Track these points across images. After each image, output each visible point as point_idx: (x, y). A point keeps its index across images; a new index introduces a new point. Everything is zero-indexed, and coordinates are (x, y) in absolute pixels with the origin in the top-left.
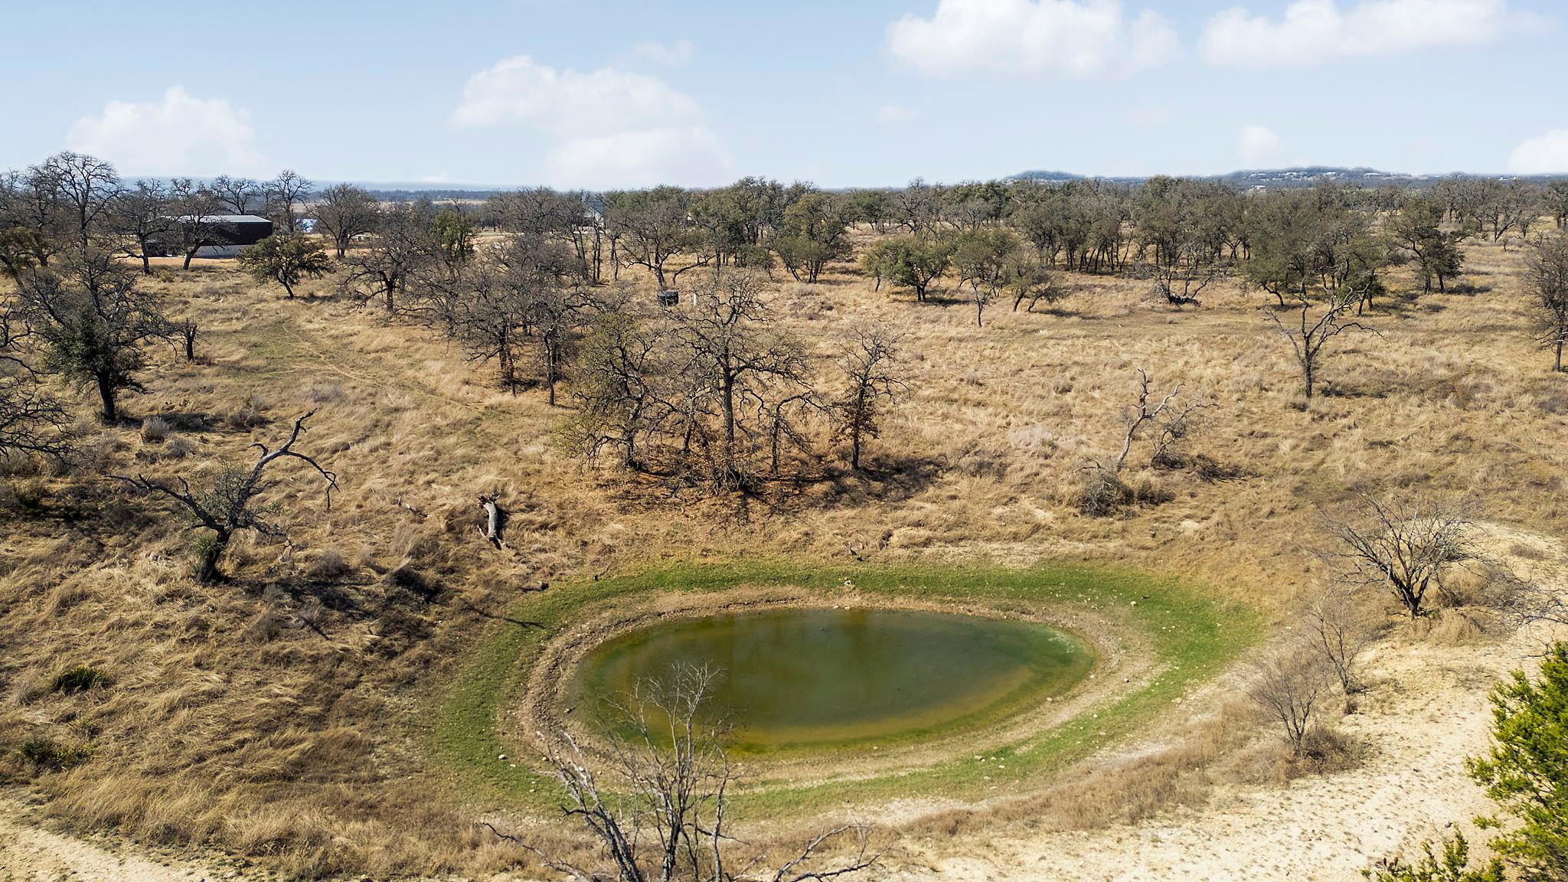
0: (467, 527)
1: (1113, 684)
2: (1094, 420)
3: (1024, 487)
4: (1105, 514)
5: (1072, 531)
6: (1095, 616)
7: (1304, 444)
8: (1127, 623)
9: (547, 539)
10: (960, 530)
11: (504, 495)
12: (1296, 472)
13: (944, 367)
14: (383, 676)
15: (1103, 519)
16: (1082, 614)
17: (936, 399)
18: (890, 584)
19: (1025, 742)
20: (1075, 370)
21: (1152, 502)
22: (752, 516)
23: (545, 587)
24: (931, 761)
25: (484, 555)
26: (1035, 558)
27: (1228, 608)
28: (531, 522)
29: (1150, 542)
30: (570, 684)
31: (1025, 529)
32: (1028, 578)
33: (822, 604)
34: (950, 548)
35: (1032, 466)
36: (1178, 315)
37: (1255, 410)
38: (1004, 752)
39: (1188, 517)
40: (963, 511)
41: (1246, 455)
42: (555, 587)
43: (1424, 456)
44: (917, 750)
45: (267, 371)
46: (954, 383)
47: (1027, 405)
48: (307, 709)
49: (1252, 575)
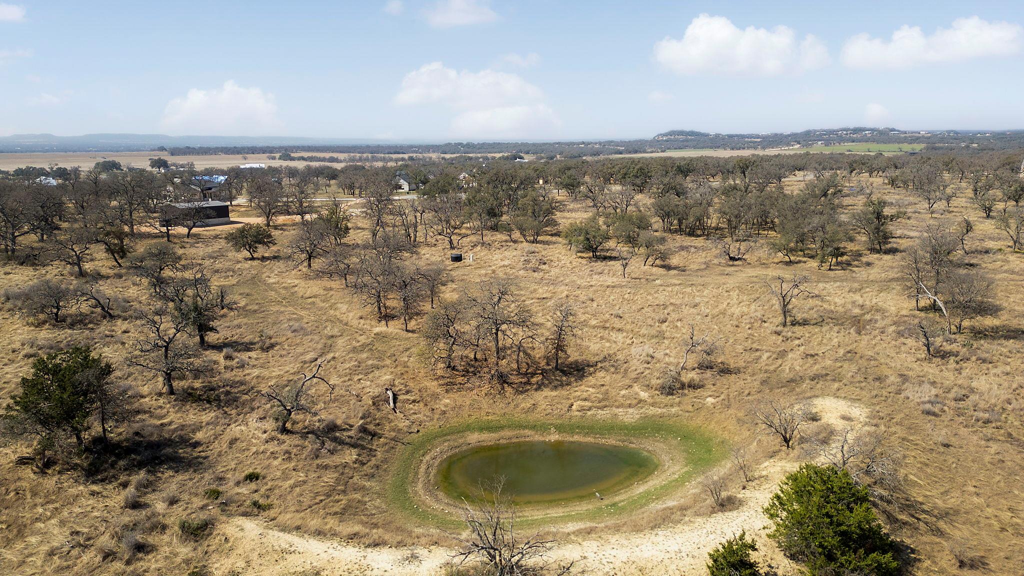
0: (381, 403)
1: (663, 477)
2: (675, 340)
3: (636, 380)
4: (672, 394)
5: (656, 403)
6: (662, 445)
7: (774, 356)
8: (675, 448)
9: (416, 408)
10: (605, 402)
11: (394, 385)
12: (766, 372)
13: (603, 306)
14: (363, 473)
15: (671, 397)
16: (656, 444)
17: (598, 327)
18: (571, 429)
19: (623, 501)
20: (671, 308)
21: (694, 389)
22: (507, 394)
23: (418, 431)
24: (585, 508)
25: (390, 416)
26: (638, 416)
27: (719, 442)
28: (408, 400)
29: (690, 408)
30: (435, 476)
31: (634, 402)
32: (634, 426)
33: (541, 439)
34: (600, 411)
35: (641, 368)
36: (733, 269)
37: (756, 334)
38: (614, 505)
39: (710, 396)
40: (607, 392)
41: (745, 362)
42: (422, 432)
43: (828, 363)
44: (580, 504)
45: (261, 313)
46: (607, 316)
47: (643, 331)
48: (339, 488)
49: (732, 425)
